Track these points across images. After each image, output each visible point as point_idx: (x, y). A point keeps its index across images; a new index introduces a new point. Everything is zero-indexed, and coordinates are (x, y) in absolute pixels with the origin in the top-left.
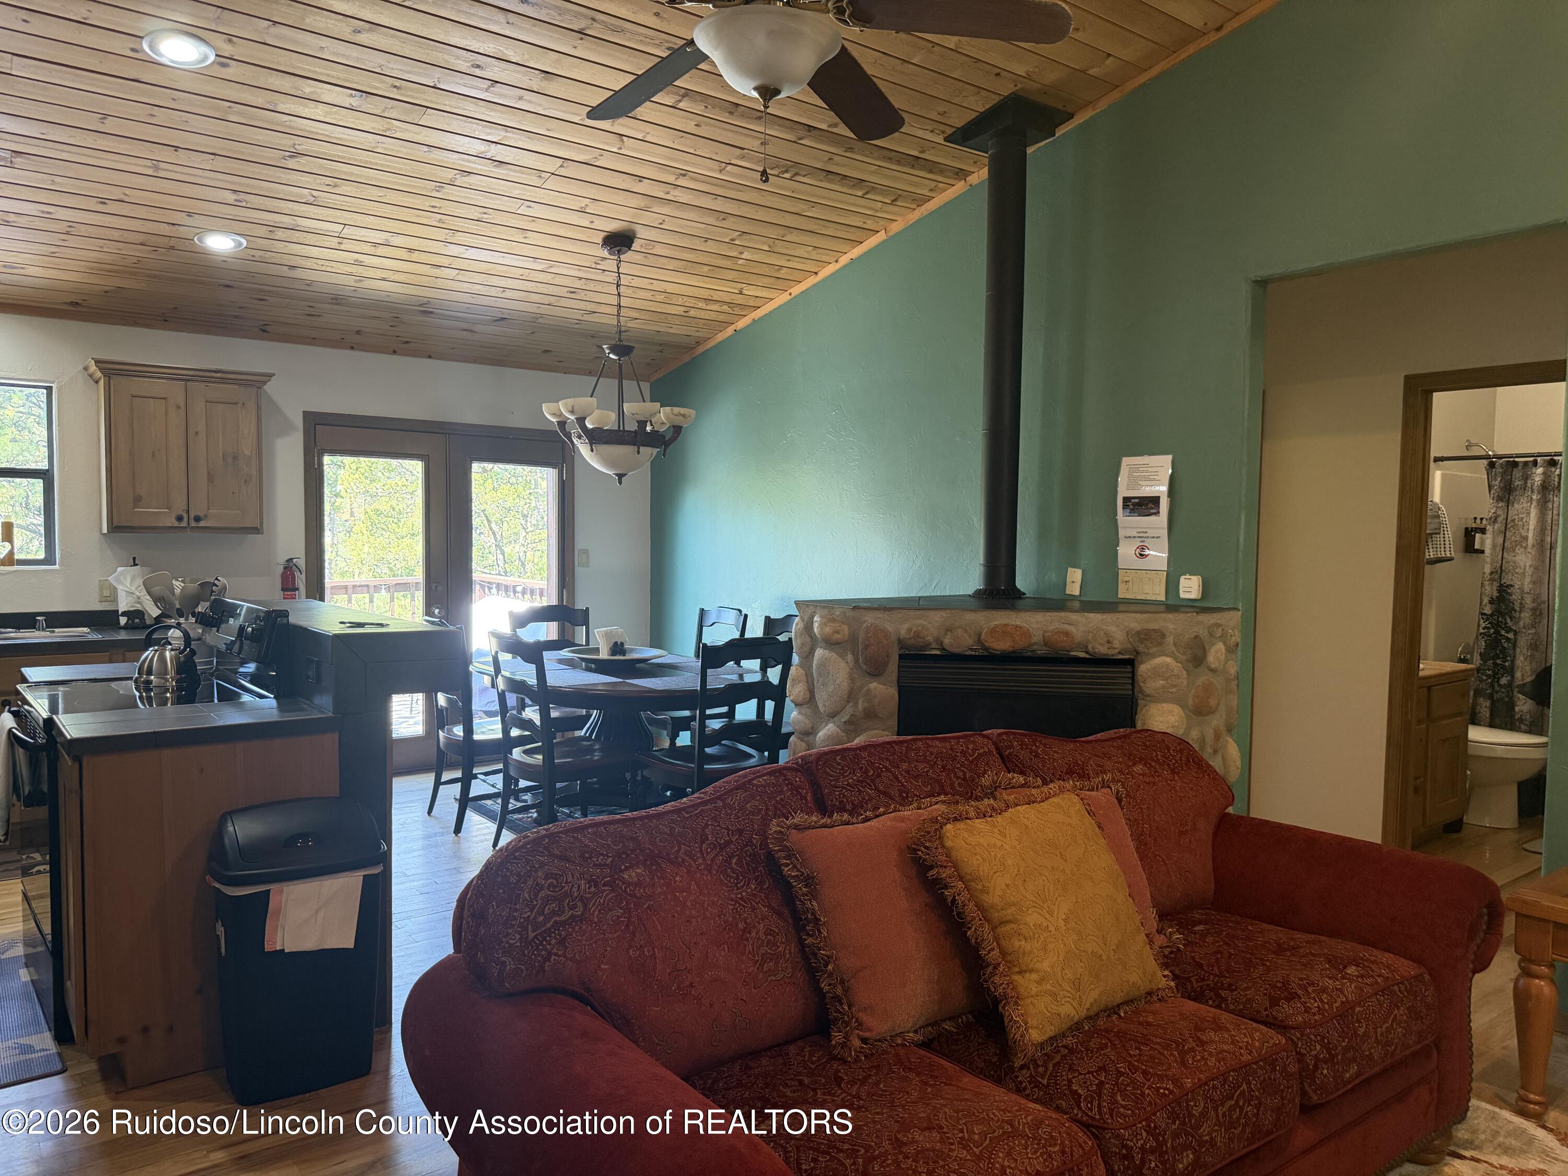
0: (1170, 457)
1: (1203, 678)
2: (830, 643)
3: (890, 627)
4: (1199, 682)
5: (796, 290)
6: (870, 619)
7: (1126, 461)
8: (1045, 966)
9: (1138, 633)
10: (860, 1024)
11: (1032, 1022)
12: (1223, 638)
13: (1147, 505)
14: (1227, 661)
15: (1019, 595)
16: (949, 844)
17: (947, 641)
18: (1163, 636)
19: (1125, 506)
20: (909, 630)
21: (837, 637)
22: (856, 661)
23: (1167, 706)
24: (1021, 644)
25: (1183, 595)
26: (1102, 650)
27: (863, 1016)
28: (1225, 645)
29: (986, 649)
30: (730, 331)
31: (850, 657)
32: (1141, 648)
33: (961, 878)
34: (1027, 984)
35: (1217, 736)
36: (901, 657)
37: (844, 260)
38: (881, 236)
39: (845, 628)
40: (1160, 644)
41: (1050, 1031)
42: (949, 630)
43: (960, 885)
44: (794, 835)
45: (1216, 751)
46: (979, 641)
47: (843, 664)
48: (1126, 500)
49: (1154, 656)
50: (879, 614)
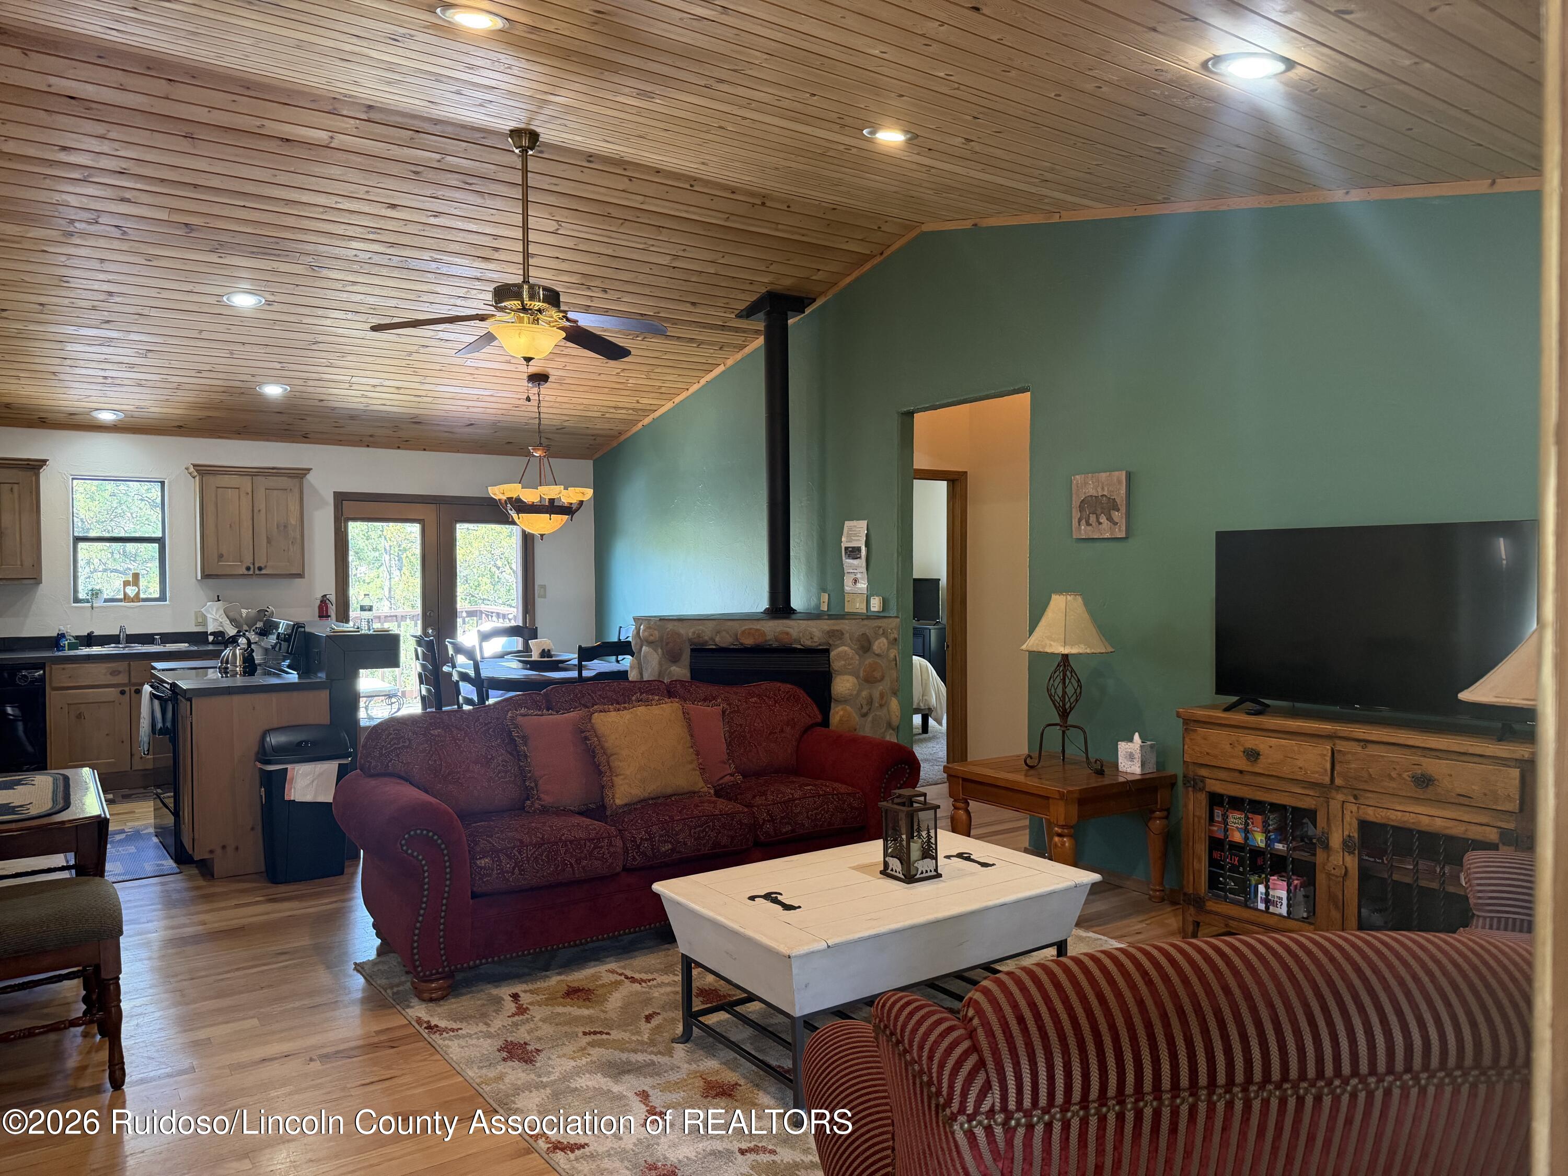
0: (866, 522)
1: (869, 661)
2: (650, 643)
3: (682, 631)
4: (867, 662)
5: (678, 400)
6: (670, 626)
7: (847, 524)
8: (628, 772)
9: (828, 632)
10: (539, 799)
11: (617, 796)
12: (885, 634)
13: (853, 552)
14: (888, 649)
15: (793, 611)
16: (593, 721)
17: (717, 639)
18: (842, 634)
19: (846, 553)
20: (694, 633)
21: (652, 638)
22: (663, 654)
23: (846, 677)
24: (760, 640)
25: (873, 609)
26: (808, 643)
27: (542, 796)
28: (887, 639)
29: (742, 644)
30: (640, 425)
31: (660, 650)
32: (831, 642)
33: (596, 736)
34: (618, 781)
35: (882, 696)
36: (692, 650)
37: (703, 381)
38: (721, 368)
39: (656, 632)
40: (841, 639)
41: (625, 801)
42: (718, 632)
43: (596, 739)
44: (520, 718)
45: (881, 706)
46: (737, 639)
47: (656, 656)
48: (846, 548)
49: (837, 646)
50: (676, 623)
